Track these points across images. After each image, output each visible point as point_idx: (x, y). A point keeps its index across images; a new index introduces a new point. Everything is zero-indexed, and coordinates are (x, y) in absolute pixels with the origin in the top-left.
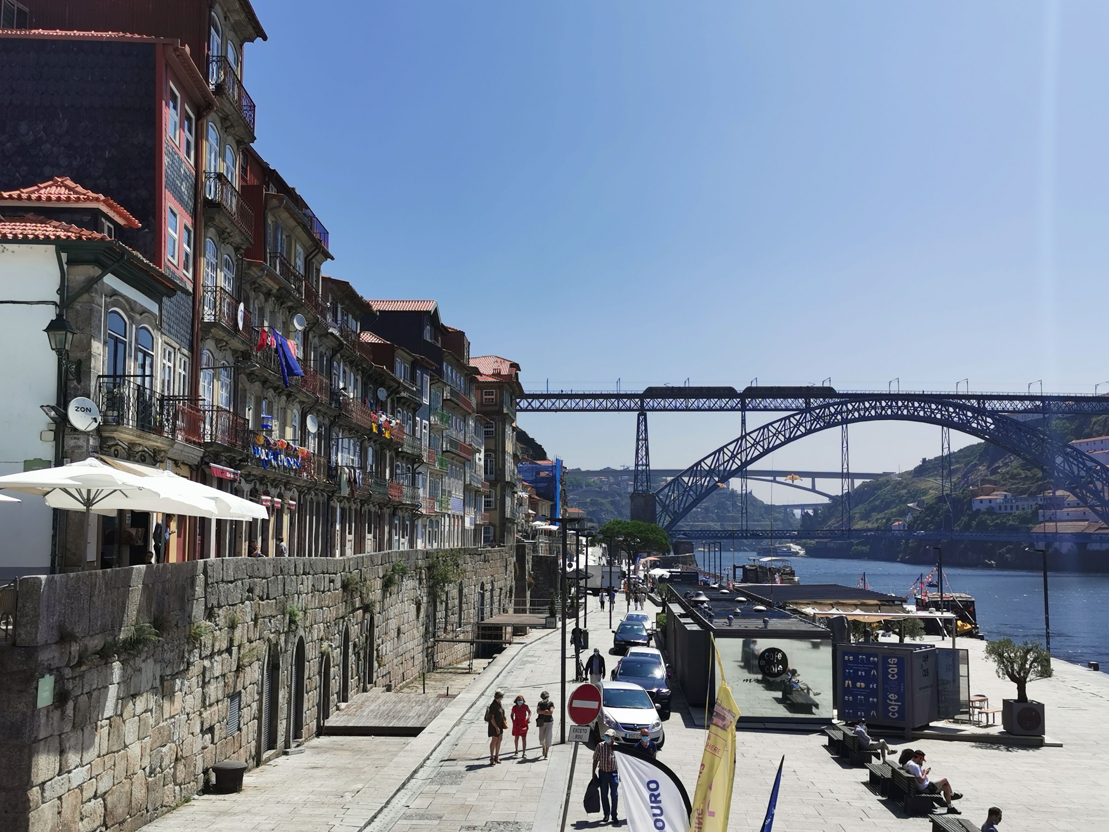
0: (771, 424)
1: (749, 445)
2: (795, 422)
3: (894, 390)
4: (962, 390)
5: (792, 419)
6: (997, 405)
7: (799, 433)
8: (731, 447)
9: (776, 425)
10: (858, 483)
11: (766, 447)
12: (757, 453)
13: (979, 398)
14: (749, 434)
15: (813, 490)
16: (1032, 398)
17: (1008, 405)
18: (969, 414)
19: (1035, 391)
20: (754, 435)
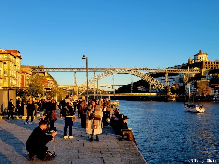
0: (100, 74)
4: (135, 68)
5: (104, 73)
8: (92, 79)
10: (120, 87)
15: (112, 88)
17: (143, 71)
18: (136, 72)
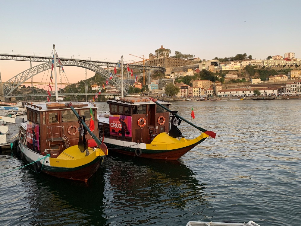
0: (40, 65)
1: (33, 71)
2: (46, 65)
3: (73, 58)
4: (89, 60)
5: (45, 64)
6: (98, 64)
7: (47, 68)
8: (28, 71)
9: (41, 66)
11: (38, 71)
12: (35, 73)
13: (93, 62)
14: (33, 68)
16: (105, 63)
17: (99, 64)
18: (91, 65)
19: (105, 61)
20: (35, 68)
